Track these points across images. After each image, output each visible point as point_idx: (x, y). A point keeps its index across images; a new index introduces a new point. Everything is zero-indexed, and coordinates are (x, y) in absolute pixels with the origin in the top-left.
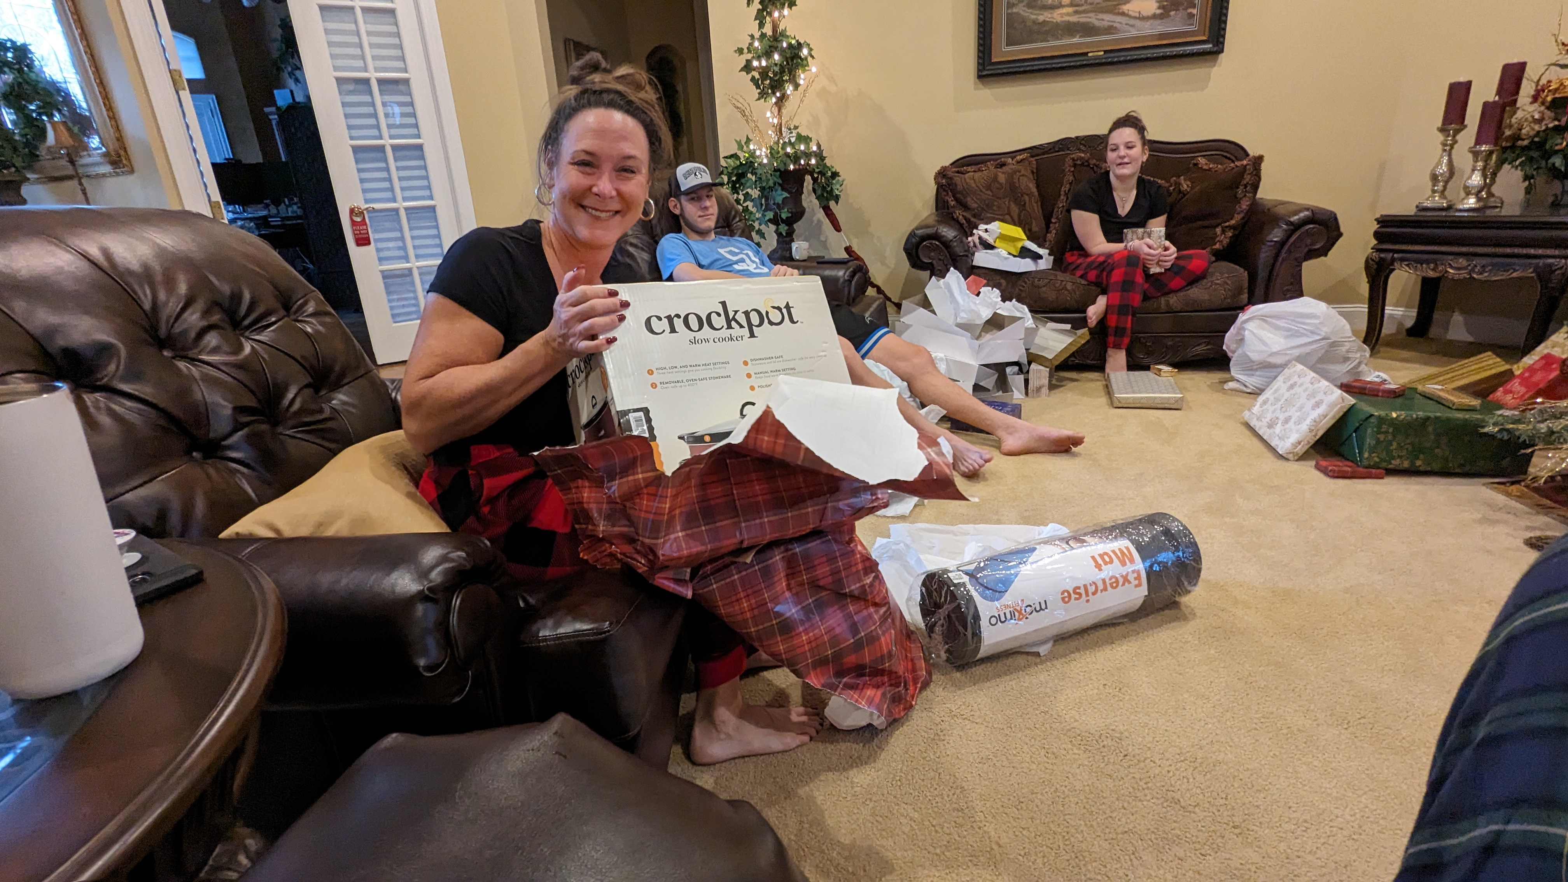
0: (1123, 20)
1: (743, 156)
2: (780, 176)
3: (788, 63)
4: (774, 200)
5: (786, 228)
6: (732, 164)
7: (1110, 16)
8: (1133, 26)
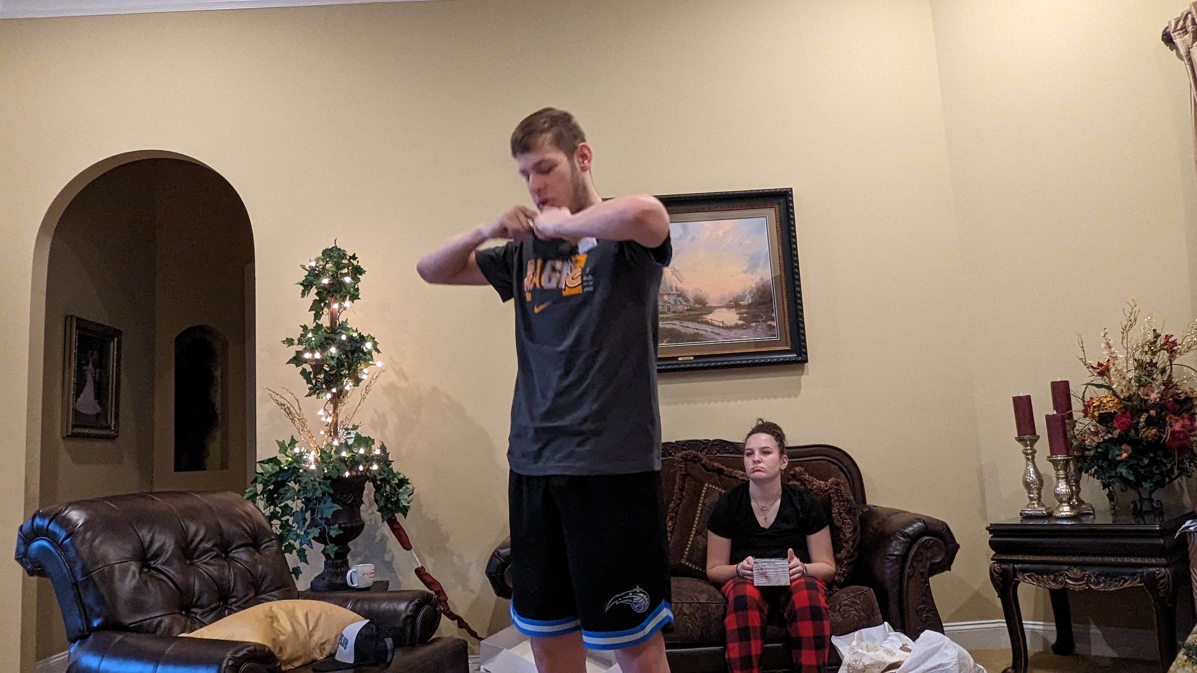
0: (709, 328)
1: (285, 460)
2: (332, 485)
3: (347, 357)
4: (322, 514)
5: (336, 548)
6: (270, 470)
7: (695, 324)
8: (718, 334)
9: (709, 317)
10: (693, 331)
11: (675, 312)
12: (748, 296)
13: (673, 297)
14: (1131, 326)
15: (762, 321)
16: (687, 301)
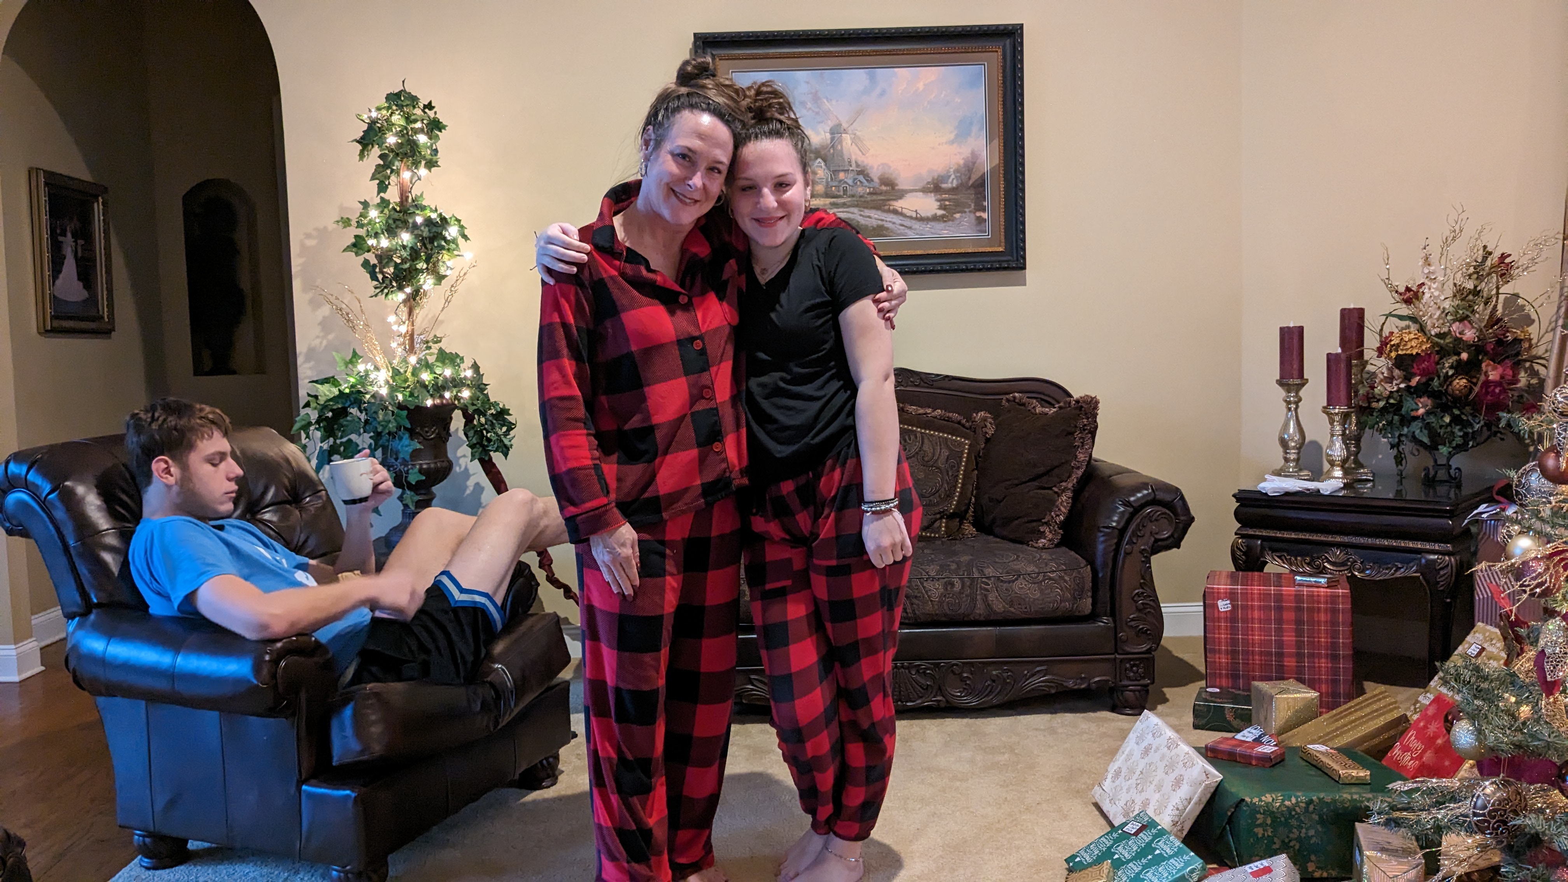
1: (345, 381)
3: (424, 246)
6: (325, 392)
7: (879, 213)
8: (910, 228)
9: (898, 205)
10: (874, 223)
11: (853, 196)
12: (953, 176)
13: (851, 175)
14: (1454, 239)
15: (970, 212)
16: (870, 180)
